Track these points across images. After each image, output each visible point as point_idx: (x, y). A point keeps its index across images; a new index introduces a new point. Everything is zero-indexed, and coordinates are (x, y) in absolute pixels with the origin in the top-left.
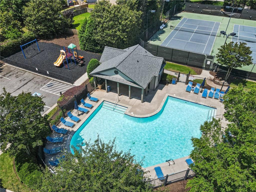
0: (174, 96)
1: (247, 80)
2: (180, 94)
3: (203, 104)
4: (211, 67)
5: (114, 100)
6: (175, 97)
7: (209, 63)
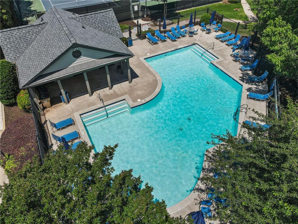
0: (149, 55)
3: (183, 46)
4: (140, 14)
6: (152, 55)
7: (136, 8)
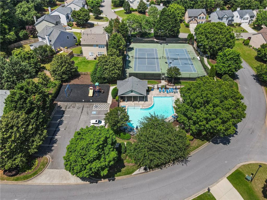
0: (156, 96)
1: (181, 81)
2: (158, 95)
3: (169, 96)
4: (165, 78)
5: (132, 104)
7: (163, 77)
